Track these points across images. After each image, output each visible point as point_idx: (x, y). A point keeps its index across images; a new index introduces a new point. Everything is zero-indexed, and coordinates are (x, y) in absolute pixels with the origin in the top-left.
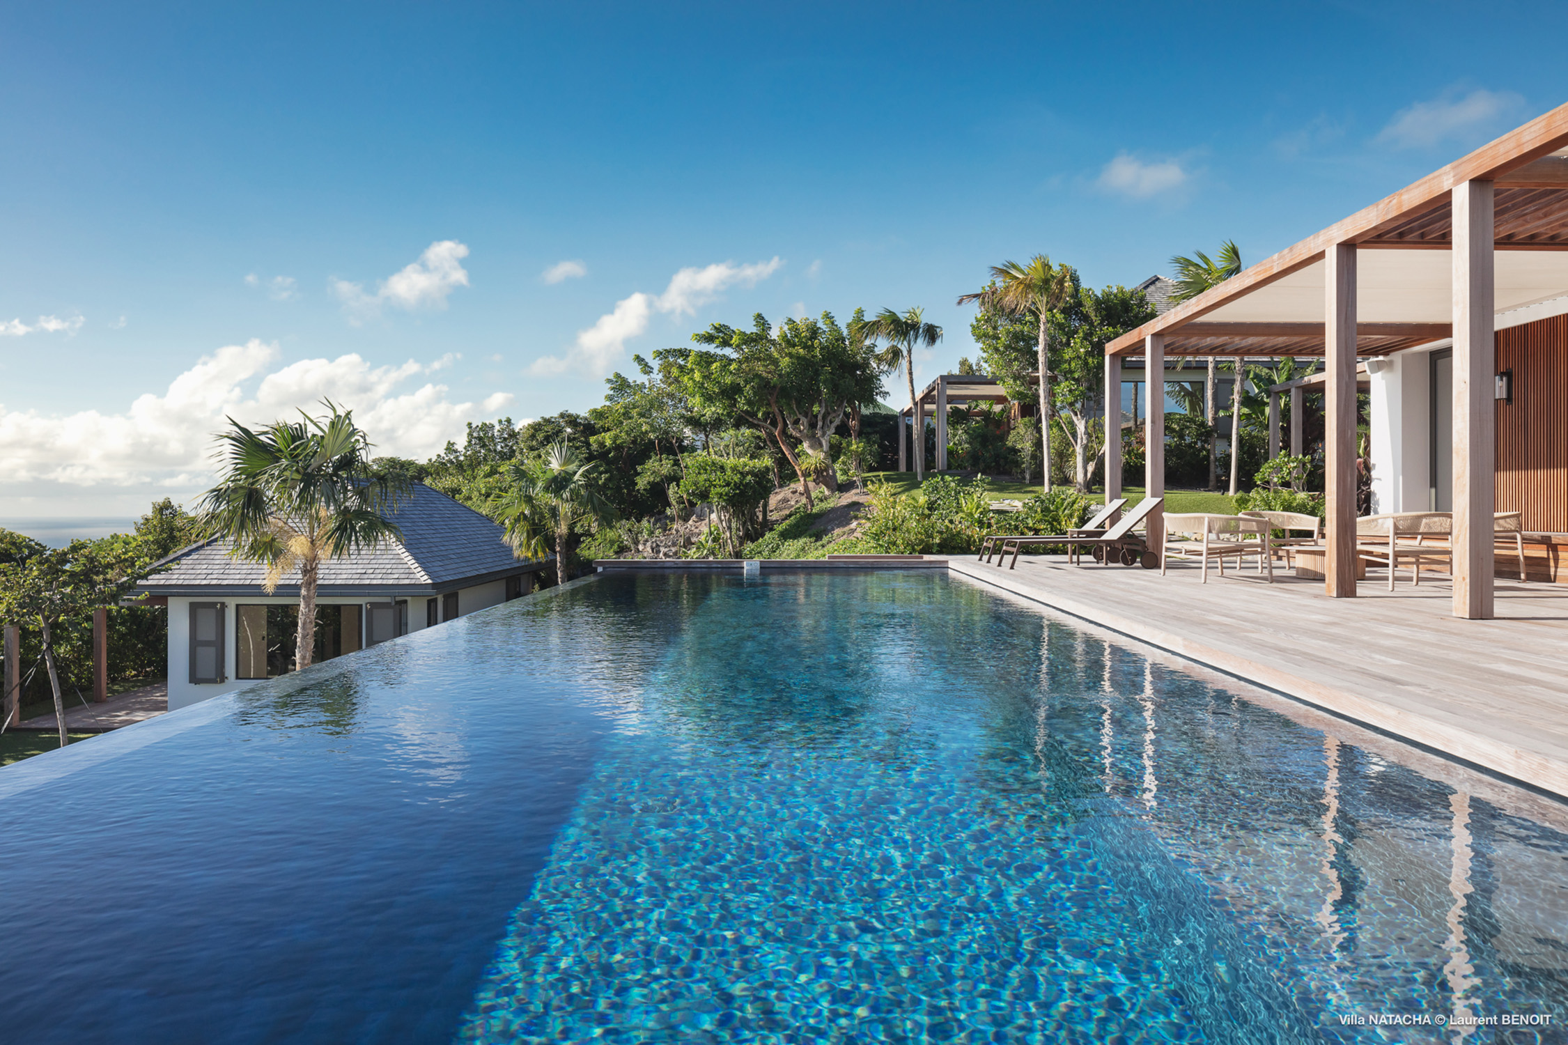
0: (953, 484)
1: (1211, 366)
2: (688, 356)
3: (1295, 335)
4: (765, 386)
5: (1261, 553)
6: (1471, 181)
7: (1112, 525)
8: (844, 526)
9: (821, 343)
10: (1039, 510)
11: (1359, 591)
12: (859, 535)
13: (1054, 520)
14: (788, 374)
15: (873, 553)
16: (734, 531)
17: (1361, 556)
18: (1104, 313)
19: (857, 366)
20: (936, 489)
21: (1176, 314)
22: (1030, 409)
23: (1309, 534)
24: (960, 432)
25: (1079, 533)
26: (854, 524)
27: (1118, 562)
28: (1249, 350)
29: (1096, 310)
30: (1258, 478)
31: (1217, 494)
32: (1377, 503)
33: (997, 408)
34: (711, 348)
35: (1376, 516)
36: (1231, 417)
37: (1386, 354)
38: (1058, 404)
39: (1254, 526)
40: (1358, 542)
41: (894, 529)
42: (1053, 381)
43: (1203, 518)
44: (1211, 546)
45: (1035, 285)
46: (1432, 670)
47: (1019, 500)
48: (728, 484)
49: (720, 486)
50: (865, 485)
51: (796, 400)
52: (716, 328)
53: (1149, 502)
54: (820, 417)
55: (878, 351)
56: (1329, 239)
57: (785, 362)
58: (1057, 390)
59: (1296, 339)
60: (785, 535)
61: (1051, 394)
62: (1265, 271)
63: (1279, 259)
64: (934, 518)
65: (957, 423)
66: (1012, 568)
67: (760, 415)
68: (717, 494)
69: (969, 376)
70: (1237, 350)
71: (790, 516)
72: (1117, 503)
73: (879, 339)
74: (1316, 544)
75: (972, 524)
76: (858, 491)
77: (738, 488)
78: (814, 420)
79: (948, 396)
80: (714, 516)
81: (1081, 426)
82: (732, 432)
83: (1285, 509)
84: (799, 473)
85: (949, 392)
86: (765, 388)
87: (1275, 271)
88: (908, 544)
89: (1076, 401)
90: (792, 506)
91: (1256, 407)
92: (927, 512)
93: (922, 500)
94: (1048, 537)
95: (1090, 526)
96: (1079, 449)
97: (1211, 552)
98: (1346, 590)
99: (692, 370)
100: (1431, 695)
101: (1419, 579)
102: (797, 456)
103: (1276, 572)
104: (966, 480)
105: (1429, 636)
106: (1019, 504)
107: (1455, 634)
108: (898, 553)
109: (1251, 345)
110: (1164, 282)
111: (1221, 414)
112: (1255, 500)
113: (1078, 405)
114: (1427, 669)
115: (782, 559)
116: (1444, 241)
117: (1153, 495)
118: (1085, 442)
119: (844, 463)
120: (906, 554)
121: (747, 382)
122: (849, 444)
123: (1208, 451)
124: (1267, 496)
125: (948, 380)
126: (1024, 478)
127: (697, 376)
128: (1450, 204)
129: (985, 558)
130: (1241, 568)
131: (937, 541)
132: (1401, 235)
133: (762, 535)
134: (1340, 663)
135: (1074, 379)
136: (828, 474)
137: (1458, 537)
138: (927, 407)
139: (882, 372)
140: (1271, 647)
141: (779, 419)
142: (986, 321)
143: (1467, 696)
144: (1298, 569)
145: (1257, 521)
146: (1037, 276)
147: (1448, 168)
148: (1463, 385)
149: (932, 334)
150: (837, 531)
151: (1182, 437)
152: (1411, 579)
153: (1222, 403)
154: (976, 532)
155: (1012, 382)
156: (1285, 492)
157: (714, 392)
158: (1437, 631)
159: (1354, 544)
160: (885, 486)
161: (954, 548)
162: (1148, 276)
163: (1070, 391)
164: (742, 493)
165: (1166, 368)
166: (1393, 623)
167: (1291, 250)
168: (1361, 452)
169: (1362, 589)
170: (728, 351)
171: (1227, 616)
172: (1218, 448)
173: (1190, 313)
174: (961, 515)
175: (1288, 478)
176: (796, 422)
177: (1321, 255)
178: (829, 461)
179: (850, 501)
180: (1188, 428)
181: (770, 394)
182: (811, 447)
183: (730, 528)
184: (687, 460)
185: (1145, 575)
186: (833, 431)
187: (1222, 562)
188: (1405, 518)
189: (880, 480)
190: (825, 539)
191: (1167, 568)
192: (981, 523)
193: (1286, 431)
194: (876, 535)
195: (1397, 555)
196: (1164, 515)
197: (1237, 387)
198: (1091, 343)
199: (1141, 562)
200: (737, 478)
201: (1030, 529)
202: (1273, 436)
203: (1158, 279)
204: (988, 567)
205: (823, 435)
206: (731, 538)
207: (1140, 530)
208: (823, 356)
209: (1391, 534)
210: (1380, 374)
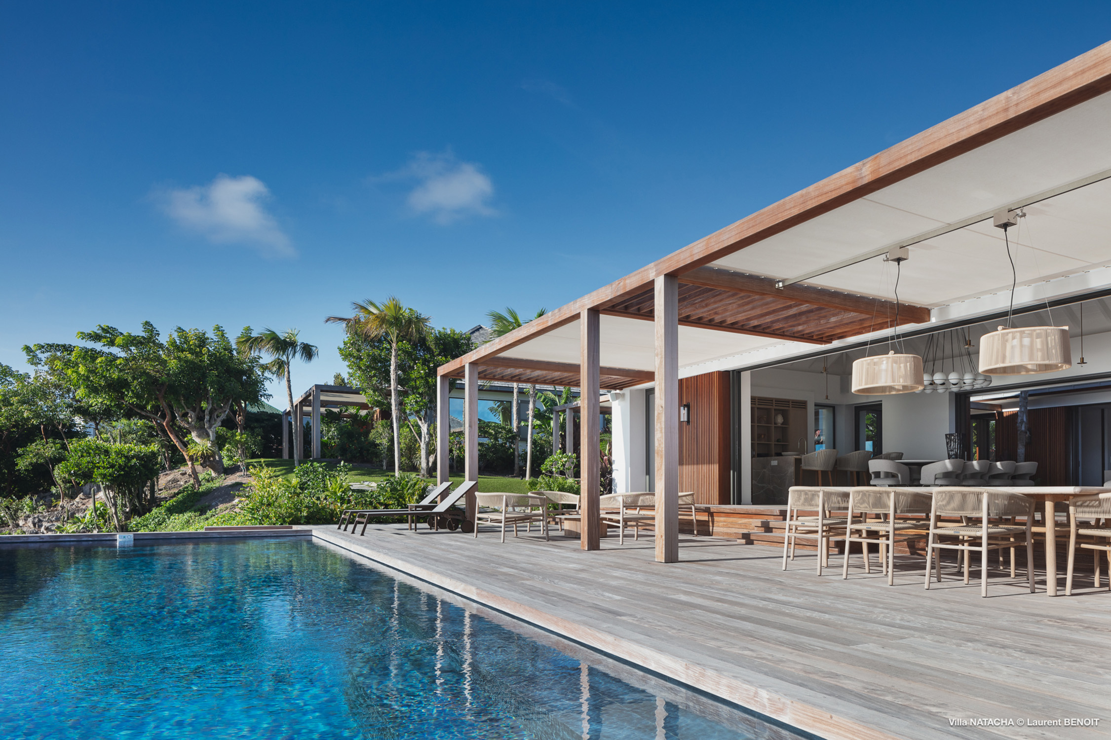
0: (320, 469)
1: (515, 391)
2: (72, 351)
3: (566, 371)
4: (153, 383)
5: (542, 520)
6: (665, 275)
7: (442, 500)
8: (226, 502)
9: (209, 351)
10: (389, 490)
11: (602, 546)
12: (237, 510)
13: (401, 497)
14: (176, 375)
15: (248, 524)
16: (119, 508)
17: (604, 522)
18: (442, 347)
19: (243, 372)
20: (306, 473)
21: (485, 349)
22: (386, 414)
23: (574, 506)
24: (333, 429)
25: (416, 507)
26: (236, 501)
27: (445, 528)
28: (537, 380)
29: (436, 344)
30: (543, 467)
31: (518, 479)
32: (616, 486)
33: (363, 413)
34: (98, 346)
35: (615, 495)
36: (528, 426)
37: (621, 389)
38: (408, 411)
39: (538, 502)
40: (601, 512)
41: (269, 505)
42: (402, 394)
43: (503, 496)
44: (507, 516)
45: (388, 321)
46: (640, 603)
47: (375, 481)
48: (112, 466)
49: (104, 468)
50: (248, 469)
51: (184, 396)
52: (103, 329)
53: (467, 484)
54: (207, 412)
55: (262, 361)
56: (584, 304)
57: (173, 364)
58: (407, 400)
59: (566, 374)
60: (171, 511)
61: (401, 404)
62: (543, 323)
63: (552, 316)
64: (302, 496)
65: (331, 422)
66: (362, 534)
67: (149, 408)
68: (101, 474)
69: (341, 387)
70: (529, 379)
71: (178, 494)
72: (446, 485)
73: (263, 351)
74: (578, 514)
75: (336, 500)
76: (242, 473)
77: (123, 470)
78: (201, 414)
79: (322, 401)
80: (101, 494)
81: (424, 428)
82: (124, 421)
83: (560, 490)
84: (187, 458)
85: (323, 398)
86: (152, 385)
87: (550, 324)
88: (279, 517)
89: (420, 410)
90: (181, 486)
91: (545, 420)
92: (299, 491)
93: (295, 481)
94: (396, 510)
95: (426, 502)
96: (423, 445)
97: (507, 520)
98: (594, 545)
99: (77, 364)
100: (637, 623)
101: (638, 536)
102: (185, 445)
103: (551, 533)
104: (332, 466)
105: (640, 577)
106: (374, 485)
107: (656, 574)
108: (270, 524)
109: (538, 376)
110: (485, 330)
111: (523, 424)
112: (541, 483)
113: (423, 413)
114: (636, 602)
115: (167, 531)
116: (649, 315)
117: (470, 480)
118: (427, 440)
119: (228, 450)
120: (278, 525)
121: (134, 378)
122: (234, 435)
123: (514, 449)
124: (549, 481)
125: (322, 389)
126: (382, 466)
127: (82, 370)
128: (653, 290)
129: (343, 527)
130: (530, 531)
131: (305, 514)
132: (626, 308)
133: (150, 511)
134: (582, 601)
135: (419, 394)
136: (215, 459)
137: (658, 509)
138: (305, 409)
139: (267, 378)
140: (537, 592)
141: (168, 412)
142: (352, 344)
143: (659, 621)
144: (566, 531)
145: (540, 499)
146: (390, 313)
147: (652, 265)
148: (661, 409)
149: (308, 352)
150: (221, 506)
151: (496, 439)
152: (633, 536)
153: (522, 417)
154: (338, 507)
155: (372, 392)
156: (560, 478)
157: (100, 385)
158: (645, 572)
159: (599, 514)
160: (265, 471)
161: (320, 519)
162: (474, 325)
163: (416, 402)
164: (127, 474)
165: (479, 390)
166: (620, 568)
167: (560, 310)
168: (607, 452)
169: (604, 544)
170: (115, 350)
171: (512, 568)
172: (519, 447)
173: (495, 349)
174: (326, 493)
175: (562, 469)
176: (185, 415)
177: (577, 316)
178: (215, 449)
179: (234, 482)
180: (500, 432)
181: (159, 390)
182: (199, 436)
183: (115, 505)
184: (73, 445)
185: (463, 538)
186: (220, 424)
187: (516, 527)
188: (630, 496)
189: (261, 465)
190: (209, 514)
191: (478, 532)
192: (343, 500)
193: (563, 437)
194: (253, 509)
195: (626, 521)
196: (477, 493)
197: (531, 406)
198: (428, 367)
199: (461, 528)
200: (121, 461)
201: (381, 504)
202: (555, 440)
203: (481, 328)
204: (343, 535)
205: (210, 427)
206: (116, 513)
207: (462, 503)
208: (211, 362)
209: (621, 507)
210: (617, 401)
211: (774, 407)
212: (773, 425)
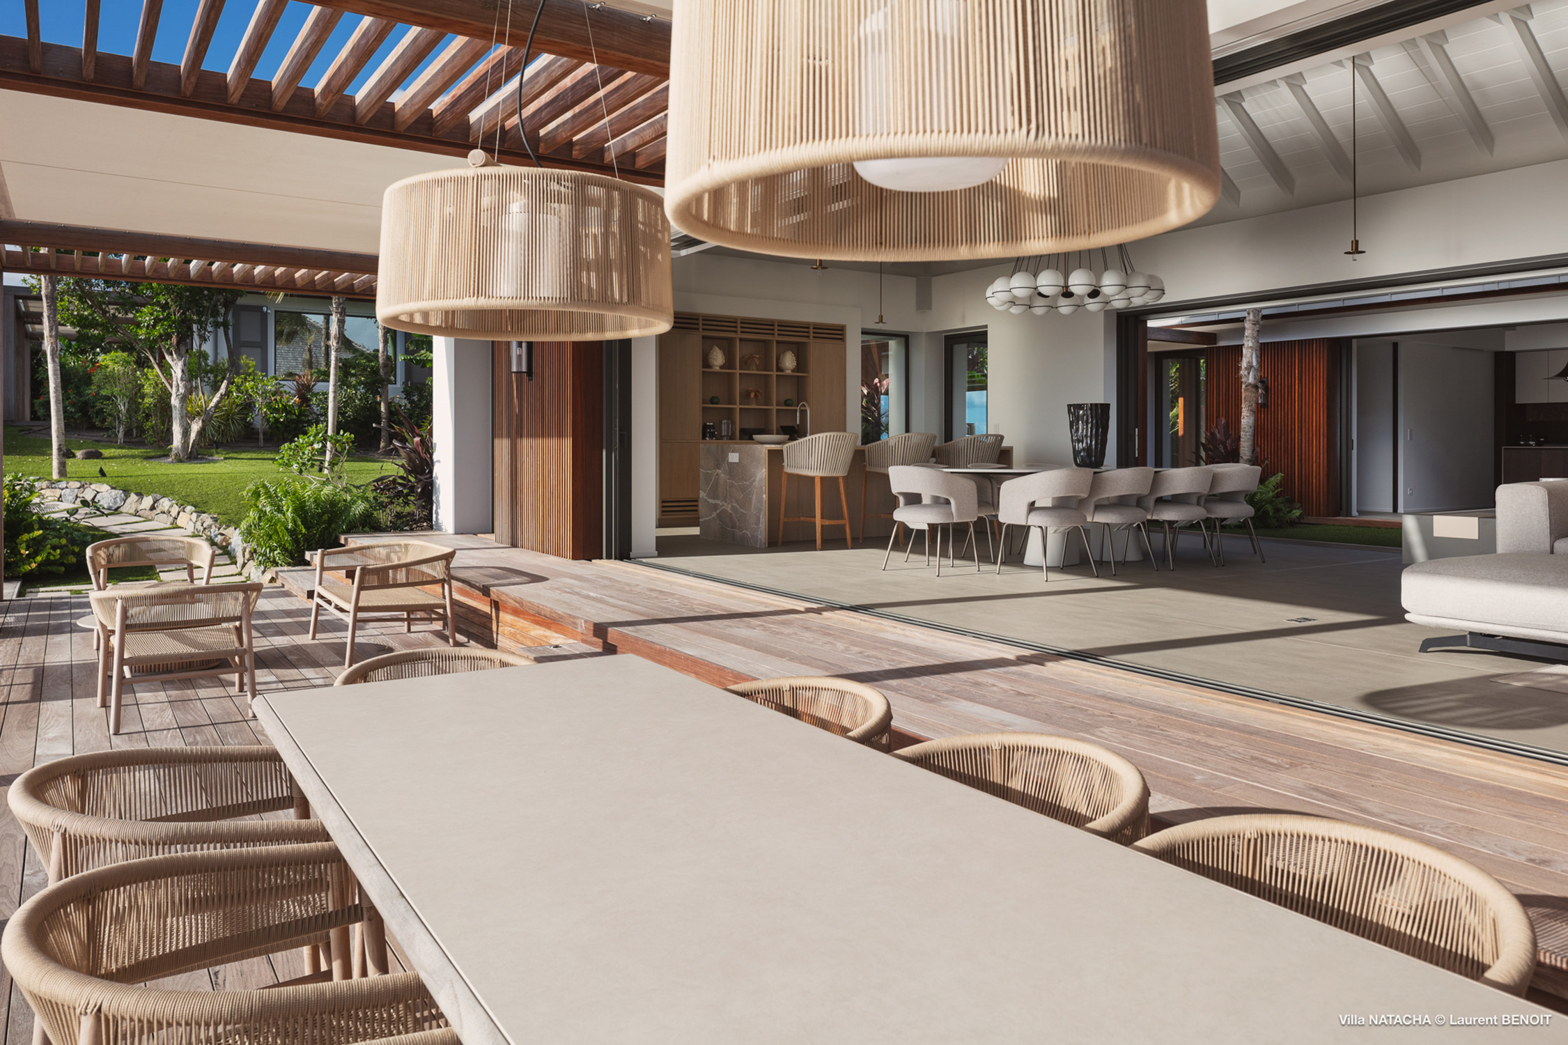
81: (177, 369)
96: (174, 401)
118: (182, 390)
126: (117, 436)
211: (777, 338)
212: (775, 373)
